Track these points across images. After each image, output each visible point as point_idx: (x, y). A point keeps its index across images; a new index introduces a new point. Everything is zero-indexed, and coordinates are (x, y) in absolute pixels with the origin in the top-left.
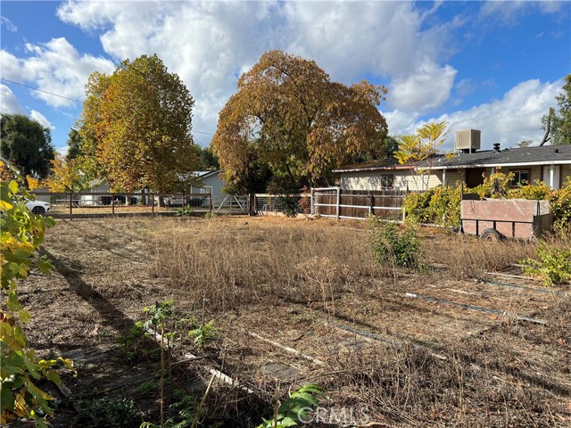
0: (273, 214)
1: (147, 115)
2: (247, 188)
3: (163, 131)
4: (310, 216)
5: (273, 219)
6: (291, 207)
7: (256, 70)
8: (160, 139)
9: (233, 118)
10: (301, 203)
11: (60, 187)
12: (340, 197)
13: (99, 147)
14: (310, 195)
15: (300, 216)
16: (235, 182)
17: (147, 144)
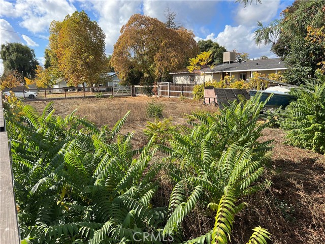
0: (142, 95)
1: (81, 45)
2: (131, 82)
3: (90, 53)
4: (158, 96)
5: (142, 98)
6: (149, 92)
7: (129, 24)
8: (88, 58)
9: (120, 47)
10: (153, 90)
11: (41, 83)
12: (170, 87)
13: (59, 61)
14: (157, 86)
15: (154, 96)
16: (125, 79)
17: (82, 60)
